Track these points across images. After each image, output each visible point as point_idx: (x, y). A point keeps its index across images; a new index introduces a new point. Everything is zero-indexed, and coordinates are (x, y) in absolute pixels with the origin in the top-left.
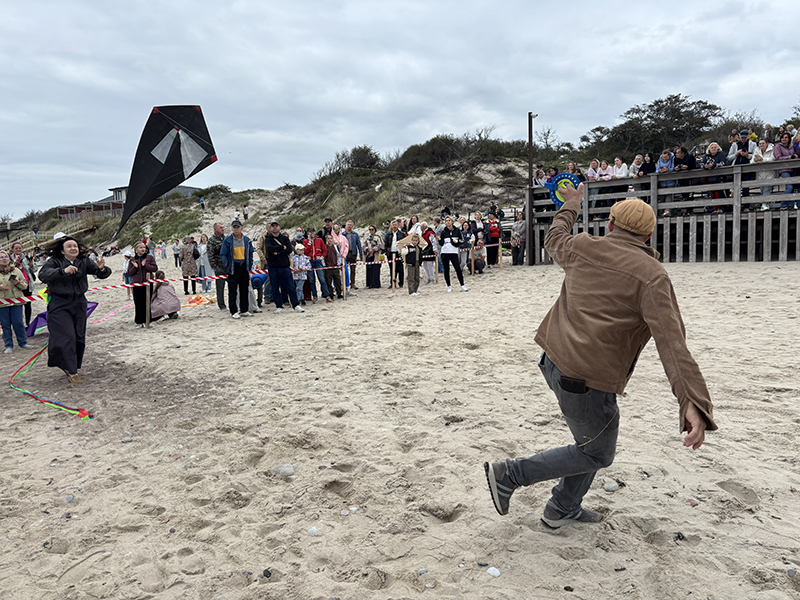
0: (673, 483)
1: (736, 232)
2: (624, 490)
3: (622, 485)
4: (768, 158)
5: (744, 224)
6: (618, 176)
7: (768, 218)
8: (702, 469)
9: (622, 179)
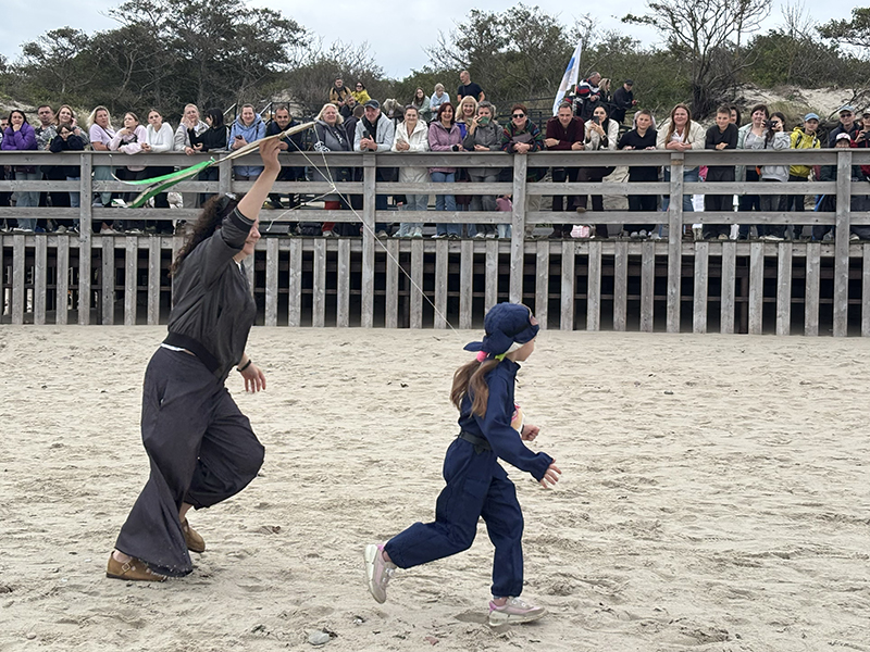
0: (399, 624)
1: (368, 274)
2: (336, 641)
3: (333, 635)
4: (418, 145)
5: (380, 259)
6: (155, 147)
7: (417, 251)
8: (429, 605)
9: (164, 154)
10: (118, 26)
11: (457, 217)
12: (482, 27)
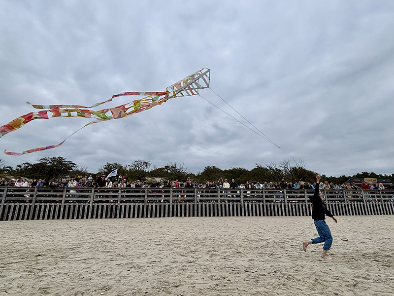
1: (62, 209)
5: (65, 206)
7: (72, 205)
10: (38, 163)
11: (81, 199)
12: (109, 165)
